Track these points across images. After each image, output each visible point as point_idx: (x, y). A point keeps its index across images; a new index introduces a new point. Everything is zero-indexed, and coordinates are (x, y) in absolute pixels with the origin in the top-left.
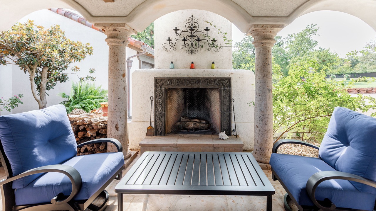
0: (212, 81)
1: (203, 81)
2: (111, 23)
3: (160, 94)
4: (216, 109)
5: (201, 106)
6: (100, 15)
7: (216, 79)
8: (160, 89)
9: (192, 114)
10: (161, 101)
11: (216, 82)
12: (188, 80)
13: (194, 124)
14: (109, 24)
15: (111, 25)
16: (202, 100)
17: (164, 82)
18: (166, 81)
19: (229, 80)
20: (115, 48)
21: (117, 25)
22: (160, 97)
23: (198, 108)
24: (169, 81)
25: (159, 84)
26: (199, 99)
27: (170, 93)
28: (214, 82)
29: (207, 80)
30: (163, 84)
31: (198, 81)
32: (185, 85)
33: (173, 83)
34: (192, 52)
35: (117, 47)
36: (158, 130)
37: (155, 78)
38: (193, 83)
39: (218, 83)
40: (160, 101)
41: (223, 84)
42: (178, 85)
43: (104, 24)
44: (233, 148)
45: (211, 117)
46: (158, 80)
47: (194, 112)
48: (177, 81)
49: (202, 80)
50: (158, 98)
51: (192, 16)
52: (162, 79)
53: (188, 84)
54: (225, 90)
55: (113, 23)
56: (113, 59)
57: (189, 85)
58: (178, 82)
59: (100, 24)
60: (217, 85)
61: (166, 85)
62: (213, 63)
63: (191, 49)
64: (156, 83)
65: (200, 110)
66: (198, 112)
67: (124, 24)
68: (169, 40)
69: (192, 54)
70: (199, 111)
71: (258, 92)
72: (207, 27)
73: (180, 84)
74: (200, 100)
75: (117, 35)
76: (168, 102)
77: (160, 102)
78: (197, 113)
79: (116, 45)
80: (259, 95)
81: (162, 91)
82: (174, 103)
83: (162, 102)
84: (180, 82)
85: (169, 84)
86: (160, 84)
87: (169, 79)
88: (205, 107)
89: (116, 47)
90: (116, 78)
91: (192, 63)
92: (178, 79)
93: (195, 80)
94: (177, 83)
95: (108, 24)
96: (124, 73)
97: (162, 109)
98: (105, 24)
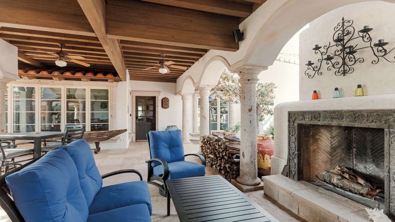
0: (364, 116)
3: (293, 130)
7: (373, 113)
8: (293, 125)
10: (294, 138)
11: (373, 118)
12: (325, 115)
17: (297, 117)
22: (294, 134)
24: (302, 115)
27: (315, 130)
30: (296, 119)
31: (339, 115)
32: (321, 121)
33: (307, 118)
34: (344, 73)
36: (291, 171)
37: (288, 112)
38: (332, 118)
39: (377, 119)
46: (292, 114)
47: (367, 166)
48: (310, 116)
49: (347, 114)
50: (291, 135)
51: (343, 19)
53: (324, 120)
60: (375, 122)
63: (342, 69)
64: (290, 117)
68: (310, 64)
69: (344, 75)
70: (376, 166)
73: (314, 120)
76: (311, 142)
77: (293, 140)
81: (295, 127)
82: (322, 144)
83: (295, 140)
84: (314, 117)
85: (302, 119)
86: (293, 119)
87: (302, 113)
93: (334, 115)
94: (311, 118)
96: (250, 108)
97: (295, 147)
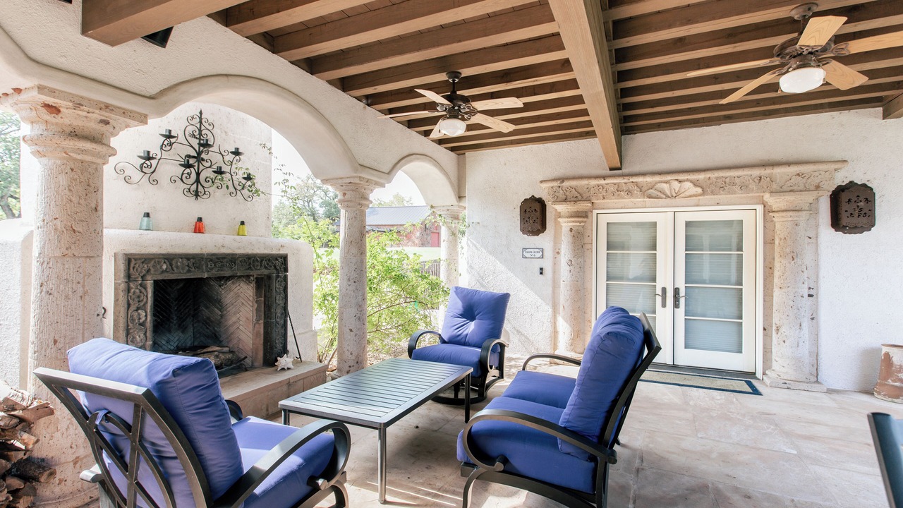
0: (257, 260)
1: (241, 261)
2: (103, 103)
3: (139, 297)
4: (243, 319)
5: (188, 319)
6: (60, 66)
7: (263, 258)
8: (141, 285)
9: (164, 342)
10: (144, 314)
11: (264, 263)
12: (211, 260)
13: (217, 357)
14: (96, 101)
15: (103, 106)
16: (188, 306)
17: (154, 266)
18: (159, 263)
19: (284, 258)
20: (90, 170)
21: (124, 113)
22: (142, 304)
23: (180, 325)
24: (165, 262)
25: (137, 270)
26: (181, 305)
28: (262, 261)
29: (249, 259)
30: (148, 271)
31: (231, 261)
32: (205, 270)
33: (177, 267)
34: (197, 195)
35: (96, 169)
37: (126, 255)
38: (223, 266)
39: (268, 264)
40: (139, 314)
41: (275, 266)
42: (189, 271)
43: (77, 96)
44: (315, 376)
45: (221, 339)
46: (136, 260)
47: (170, 337)
48: (185, 262)
49: (240, 259)
50: (133, 308)
51: (201, 113)
52: (146, 259)
53: (211, 269)
54: (278, 277)
55: (112, 105)
56: (82, 202)
57: (214, 272)
58: (188, 266)
59: (62, 92)
60: (265, 267)
61: (159, 272)
62: (242, 223)
63: (194, 187)
64: (129, 269)
65: (183, 329)
66: (181, 334)
67: (146, 116)
69: (197, 198)
70: (183, 332)
71: (352, 277)
72: (238, 149)
73: (193, 269)
74: (184, 306)
75: (102, 135)
77: (140, 319)
78: (177, 338)
79: (94, 163)
80: (355, 282)
81: (145, 288)
83: (146, 319)
84: (193, 264)
85: (166, 269)
86: (141, 272)
87: (165, 258)
88: (198, 321)
89: (95, 166)
90: (92, 257)
91: (200, 219)
92: (188, 257)
93: (225, 260)
94: (187, 268)
95: (94, 101)
97: (145, 334)
98: (82, 97)
